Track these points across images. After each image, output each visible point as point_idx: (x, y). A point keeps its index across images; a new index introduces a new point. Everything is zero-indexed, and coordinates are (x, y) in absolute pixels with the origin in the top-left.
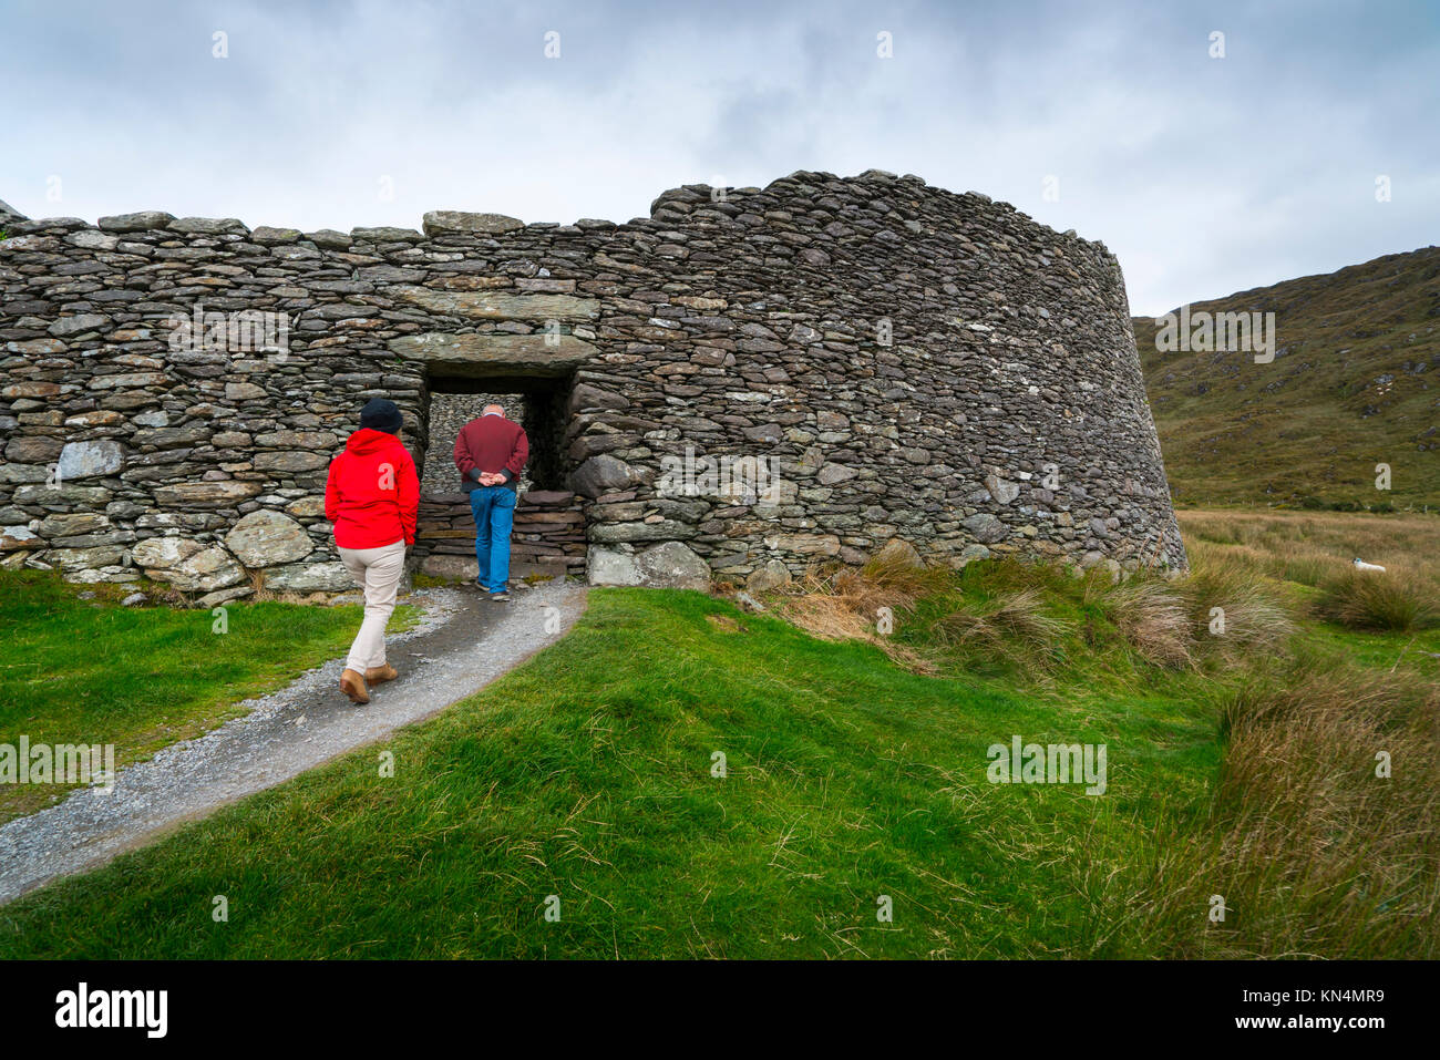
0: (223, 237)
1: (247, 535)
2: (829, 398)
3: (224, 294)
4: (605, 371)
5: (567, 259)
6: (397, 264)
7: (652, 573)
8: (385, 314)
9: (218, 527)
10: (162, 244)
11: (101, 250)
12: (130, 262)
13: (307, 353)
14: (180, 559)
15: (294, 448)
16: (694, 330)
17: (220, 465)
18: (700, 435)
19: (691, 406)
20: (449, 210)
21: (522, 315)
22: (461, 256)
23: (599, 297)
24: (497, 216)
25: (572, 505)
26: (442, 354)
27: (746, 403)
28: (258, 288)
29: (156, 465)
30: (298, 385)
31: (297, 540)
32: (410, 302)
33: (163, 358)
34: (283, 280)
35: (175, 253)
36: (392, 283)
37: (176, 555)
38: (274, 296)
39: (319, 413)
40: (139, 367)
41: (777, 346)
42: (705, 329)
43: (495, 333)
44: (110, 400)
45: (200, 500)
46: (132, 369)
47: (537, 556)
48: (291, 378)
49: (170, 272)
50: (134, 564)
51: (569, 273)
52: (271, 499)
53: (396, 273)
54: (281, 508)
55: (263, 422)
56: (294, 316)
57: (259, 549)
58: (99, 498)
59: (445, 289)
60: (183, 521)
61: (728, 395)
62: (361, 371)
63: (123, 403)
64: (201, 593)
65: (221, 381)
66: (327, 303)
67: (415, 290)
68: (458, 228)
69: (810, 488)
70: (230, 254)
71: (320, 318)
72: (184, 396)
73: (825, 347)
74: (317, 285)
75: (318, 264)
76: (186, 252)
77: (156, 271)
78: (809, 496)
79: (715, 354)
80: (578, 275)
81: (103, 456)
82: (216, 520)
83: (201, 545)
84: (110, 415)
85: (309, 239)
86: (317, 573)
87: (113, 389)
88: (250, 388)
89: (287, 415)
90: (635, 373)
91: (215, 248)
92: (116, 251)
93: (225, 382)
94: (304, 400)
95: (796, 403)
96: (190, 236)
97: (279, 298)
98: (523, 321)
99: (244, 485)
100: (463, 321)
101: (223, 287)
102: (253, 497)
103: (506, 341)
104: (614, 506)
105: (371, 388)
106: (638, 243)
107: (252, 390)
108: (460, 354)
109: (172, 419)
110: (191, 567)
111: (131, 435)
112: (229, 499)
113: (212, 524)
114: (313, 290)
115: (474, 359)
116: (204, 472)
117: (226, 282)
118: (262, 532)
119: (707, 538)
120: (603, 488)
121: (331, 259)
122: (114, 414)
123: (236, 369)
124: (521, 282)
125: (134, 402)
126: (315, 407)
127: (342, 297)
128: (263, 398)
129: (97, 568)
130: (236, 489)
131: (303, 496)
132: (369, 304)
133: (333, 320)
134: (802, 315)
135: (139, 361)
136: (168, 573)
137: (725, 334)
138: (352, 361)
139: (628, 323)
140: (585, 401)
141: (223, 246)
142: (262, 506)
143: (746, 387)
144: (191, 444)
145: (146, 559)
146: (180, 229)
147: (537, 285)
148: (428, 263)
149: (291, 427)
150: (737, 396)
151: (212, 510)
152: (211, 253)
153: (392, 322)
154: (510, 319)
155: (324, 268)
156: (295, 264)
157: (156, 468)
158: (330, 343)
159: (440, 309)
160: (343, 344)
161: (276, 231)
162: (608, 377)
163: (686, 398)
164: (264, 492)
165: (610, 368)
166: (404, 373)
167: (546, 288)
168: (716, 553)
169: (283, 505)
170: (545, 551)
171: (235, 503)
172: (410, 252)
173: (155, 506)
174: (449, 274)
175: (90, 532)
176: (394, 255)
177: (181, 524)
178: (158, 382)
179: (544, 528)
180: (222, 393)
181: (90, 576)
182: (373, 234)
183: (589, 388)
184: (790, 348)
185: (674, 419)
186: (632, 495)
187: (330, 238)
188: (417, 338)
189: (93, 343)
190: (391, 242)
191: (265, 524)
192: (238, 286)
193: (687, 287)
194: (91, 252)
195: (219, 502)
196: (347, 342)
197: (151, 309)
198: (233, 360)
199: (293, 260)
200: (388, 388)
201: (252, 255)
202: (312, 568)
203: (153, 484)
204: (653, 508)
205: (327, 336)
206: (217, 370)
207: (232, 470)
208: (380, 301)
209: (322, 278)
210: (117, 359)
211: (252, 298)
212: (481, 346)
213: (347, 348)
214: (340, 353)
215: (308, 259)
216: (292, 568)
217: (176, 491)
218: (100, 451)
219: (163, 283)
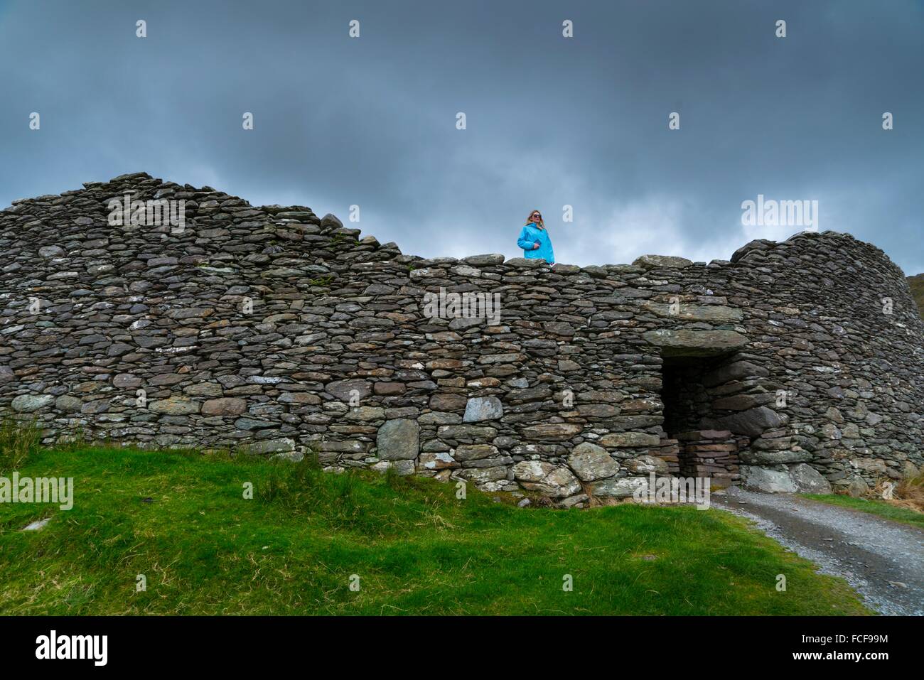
0: (540, 270)
1: (581, 459)
2: (859, 370)
3: (546, 305)
4: (754, 353)
5: (719, 284)
6: (635, 286)
7: (800, 484)
8: (637, 317)
9: (563, 454)
10: (506, 274)
11: (472, 277)
12: (491, 285)
13: (598, 342)
14: (545, 475)
15: (601, 402)
16: (790, 327)
17: (560, 413)
18: (808, 393)
19: (799, 375)
20: (653, 254)
21: (706, 318)
22: (666, 282)
23: (740, 307)
24: (678, 258)
25: (729, 440)
26: (672, 342)
27: (823, 373)
28: (566, 301)
29: (523, 413)
30: (596, 361)
31: (610, 462)
32: (647, 310)
33: (519, 344)
34: (578, 296)
35: (514, 280)
36: (635, 298)
37: (542, 473)
38: (575, 306)
39: (611, 380)
40: (508, 349)
41: (829, 338)
42: (795, 327)
43: (694, 329)
44: (493, 370)
45: (551, 436)
46: (504, 351)
47: (712, 473)
48: (592, 357)
49: (515, 291)
50: (516, 479)
51: (723, 293)
52: (591, 435)
53: (637, 292)
54: (595, 442)
55: (582, 385)
56: (587, 318)
57: (590, 469)
58: (491, 435)
59: (663, 302)
60: (542, 449)
61: (814, 368)
62: (628, 353)
63: (501, 373)
64: (561, 498)
65: (555, 359)
66: (604, 310)
67: (648, 302)
68: (661, 265)
69: (864, 428)
70: (545, 280)
71: (602, 320)
72: (534, 368)
73: (849, 338)
74: (596, 299)
75: (594, 286)
76: (521, 278)
77: (506, 290)
78: (865, 433)
79: (803, 342)
80: (727, 293)
81: (492, 407)
82: (562, 449)
83: (554, 466)
84: (494, 380)
85: (586, 271)
86: (624, 485)
87: (493, 364)
88: (572, 363)
89: (594, 380)
90: (770, 355)
91: (537, 277)
92: (481, 278)
93: (557, 360)
94: (601, 371)
95: (846, 373)
96: (521, 269)
97: (577, 307)
98: (706, 322)
99: (574, 426)
100: (676, 321)
101: (546, 300)
102: (579, 434)
103: (702, 334)
104: (777, 440)
105: (637, 364)
106: (750, 274)
107: (574, 365)
108: (680, 342)
109: (530, 383)
110: (552, 480)
111: (507, 393)
112: (567, 435)
113: (558, 453)
114: (596, 303)
115: (688, 345)
116: (549, 417)
117: (548, 297)
118: (589, 457)
119: (824, 461)
120: (766, 429)
121: (601, 284)
122: (496, 380)
123: (563, 351)
124: (701, 298)
125: (508, 372)
126: (609, 375)
127: (612, 306)
128: (579, 370)
129: (495, 481)
130: (571, 429)
131: (607, 434)
132: (628, 311)
133: (609, 321)
134: (834, 318)
135: (507, 346)
136: (539, 485)
137: (805, 330)
138: (623, 346)
139: (759, 323)
140: (747, 372)
141: (541, 275)
142: (586, 439)
143: (821, 363)
144: (542, 399)
145: (524, 475)
146: (515, 265)
147: (710, 300)
148: (651, 286)
149: (596, 388)
150: (818, 369)
151: (558, 443)
152: (534, 279)
153: (641, 322)
154: (700, 321)
155: (597, 289)
156: (583, 286)
157: (523, 415)
158: (611, 335)
159: (663, 314)
160: (618, 336)
161: (568, 266)
162: (757, 357)
163: (795, 370)
164: (585, 431)
165: (756, 351)
166: (651, 354)
167: (714, 302)
168: (829, 471)
169: (596, 439)
170: (717, 470)
171: (570, 438)
172: (640, 279)
173: (523, 439)
174: (664, 293)
175: (487, 457)
176: (633, 281)
177: (541, 452)
178: (520, 359)
179: (716, 455)
180: (556, 367)
181: (491, 486)
182: (619, 268)
183: (748, 363)
184: (835, 338)
185: (794, 383)
186: (784, 433)
187: (598, 271)
188: (657, 332)
189: (477, 335)
190: (628, 273)
191: (590, 452)
192: (553, 299)
193: (780, 301)
194: (466, 278)
195: (562, 437)
196: (620, 335)
197: (508, 313)
198: (559, 346)
199: (581, 284)
200: (645, 364)
201: (557, 281)
202: (620, 481)
203: (523, 425)
204: (796, 441)
205: (608, 331)
206: (552, 352)
207: (567, 416)
208: (634, 309)
209: (599, 295)
210: (494, 345)
211: (563, 307)
212: (689, 337)
213: (621, 338)
214: (618, 341)
215: (588, 283)
216: (609, 481)
217: (536, 430)
218: (490, 404)
219: (513, 298)
